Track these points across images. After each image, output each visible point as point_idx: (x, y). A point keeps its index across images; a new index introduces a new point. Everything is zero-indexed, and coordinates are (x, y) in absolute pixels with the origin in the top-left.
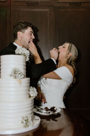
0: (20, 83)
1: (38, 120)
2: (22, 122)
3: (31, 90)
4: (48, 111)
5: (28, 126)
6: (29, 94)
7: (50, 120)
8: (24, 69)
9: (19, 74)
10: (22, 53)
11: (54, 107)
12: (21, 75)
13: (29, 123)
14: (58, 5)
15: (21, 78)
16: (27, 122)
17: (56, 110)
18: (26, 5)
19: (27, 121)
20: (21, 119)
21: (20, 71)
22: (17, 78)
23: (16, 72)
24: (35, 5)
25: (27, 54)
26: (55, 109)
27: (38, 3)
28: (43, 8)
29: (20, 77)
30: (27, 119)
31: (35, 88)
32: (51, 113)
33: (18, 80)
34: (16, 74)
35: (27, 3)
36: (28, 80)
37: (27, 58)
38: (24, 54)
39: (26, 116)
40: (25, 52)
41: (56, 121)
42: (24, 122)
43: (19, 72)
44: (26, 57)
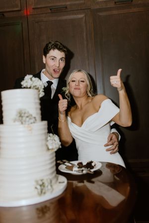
0: (30, 130)
1: (63, 182)
2: (36, 188)
3: (50, 139)
4: (81, 168)
5: (45, 193)
6: (47, 146)
7: (83, 182)
8: (36, 108)
9: (27, 117)
10: (32, 86)
11: (92, 162)
12: (30, 119)
13: (47, 189)
14: (98, 7)
15: (30, 122)
16: (42, 187)
17: (95, 165)
18: (50, 11)
19: (42, 185)
20: (34, 183)
21: (28, 112)
22: (24, 123)
23: (23, 115)
24: (63, 10)
25: (40, 87)
26: (93, 164)
27: (66, 8)
28: (75, 14)
29: (28, 121)
30: (43, 183)
31: (57, 136)
32: (85, 172)
33: (26, 126)
34: (22, 117)
35: (51, 9)
36: (45, 125)
37: (41, 92)
38: (36, 86)
39: (41, 179)
40: (36, 84)
41: (93, 182)
42: (39, 187)
43: (26, 115)
44: (39, 91)
